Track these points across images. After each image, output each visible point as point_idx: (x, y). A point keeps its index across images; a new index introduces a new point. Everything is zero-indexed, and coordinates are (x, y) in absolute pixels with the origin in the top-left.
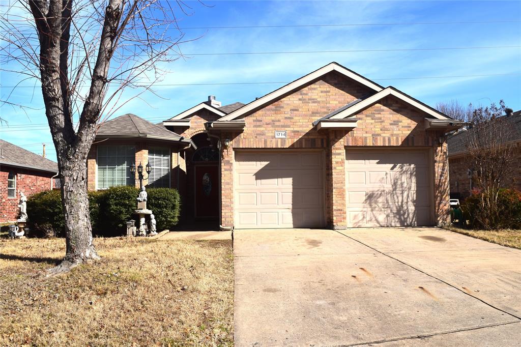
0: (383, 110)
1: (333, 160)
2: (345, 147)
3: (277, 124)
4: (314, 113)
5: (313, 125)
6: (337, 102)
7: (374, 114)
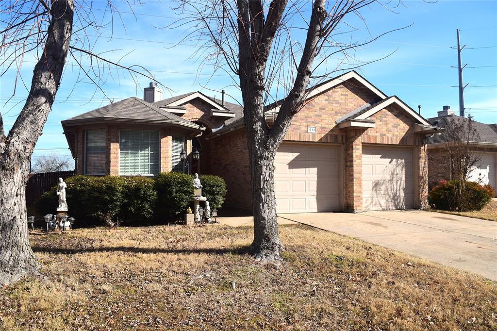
0: (388, 115)
1: (354, 154)
2: (362, 143)
3: (309, 120)
4: (337, 113)
5: (336, 123)
6: (353, 105)
7: (382, 117)
